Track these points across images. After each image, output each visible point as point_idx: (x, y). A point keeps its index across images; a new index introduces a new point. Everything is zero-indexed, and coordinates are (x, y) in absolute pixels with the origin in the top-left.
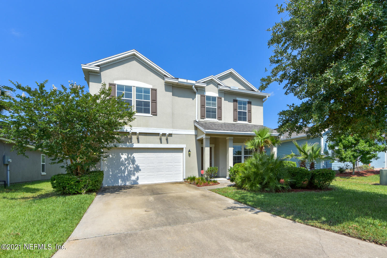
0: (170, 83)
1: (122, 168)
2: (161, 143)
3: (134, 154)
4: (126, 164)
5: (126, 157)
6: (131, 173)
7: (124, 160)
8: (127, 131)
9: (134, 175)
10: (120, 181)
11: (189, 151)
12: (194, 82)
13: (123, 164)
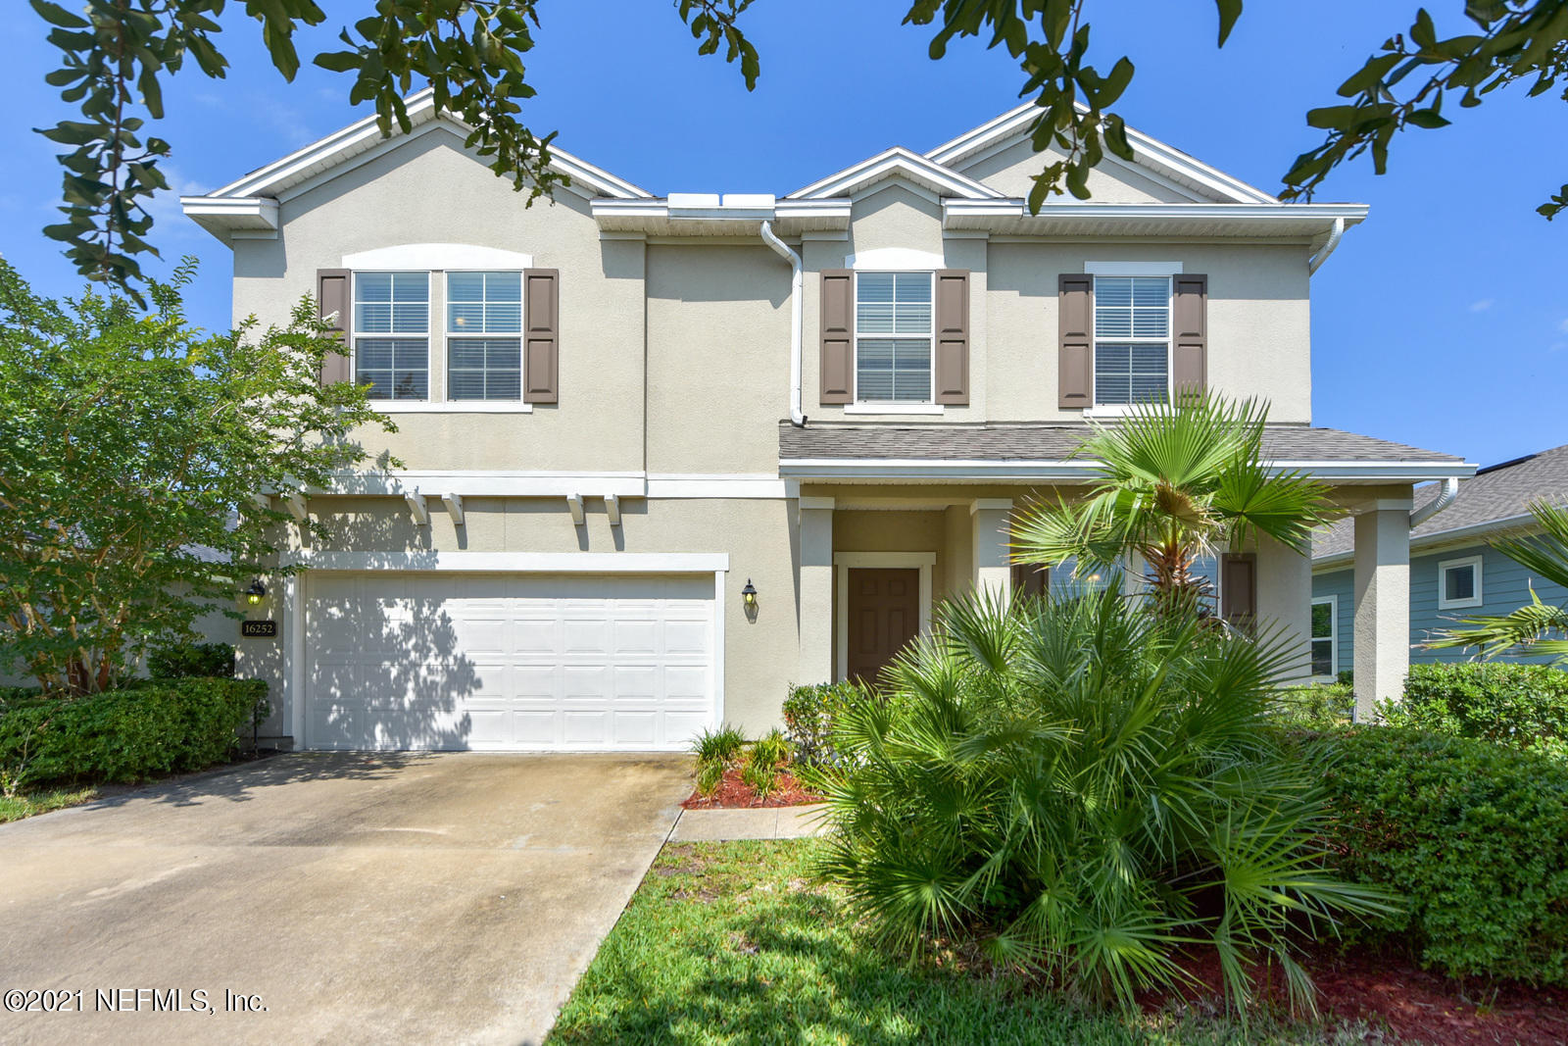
0: (633, 231)
1: (387, 672)
2: (584, 545)
3: (448, 601)
4: (407, 653)
5: (408, 617)
6: (432, 698)
7: (397, 631)
8: (401, 492)
9: (448, 707)
10: (382, 731)
11: (749, 589)
12: (766, 201)
13: (391, 649)
